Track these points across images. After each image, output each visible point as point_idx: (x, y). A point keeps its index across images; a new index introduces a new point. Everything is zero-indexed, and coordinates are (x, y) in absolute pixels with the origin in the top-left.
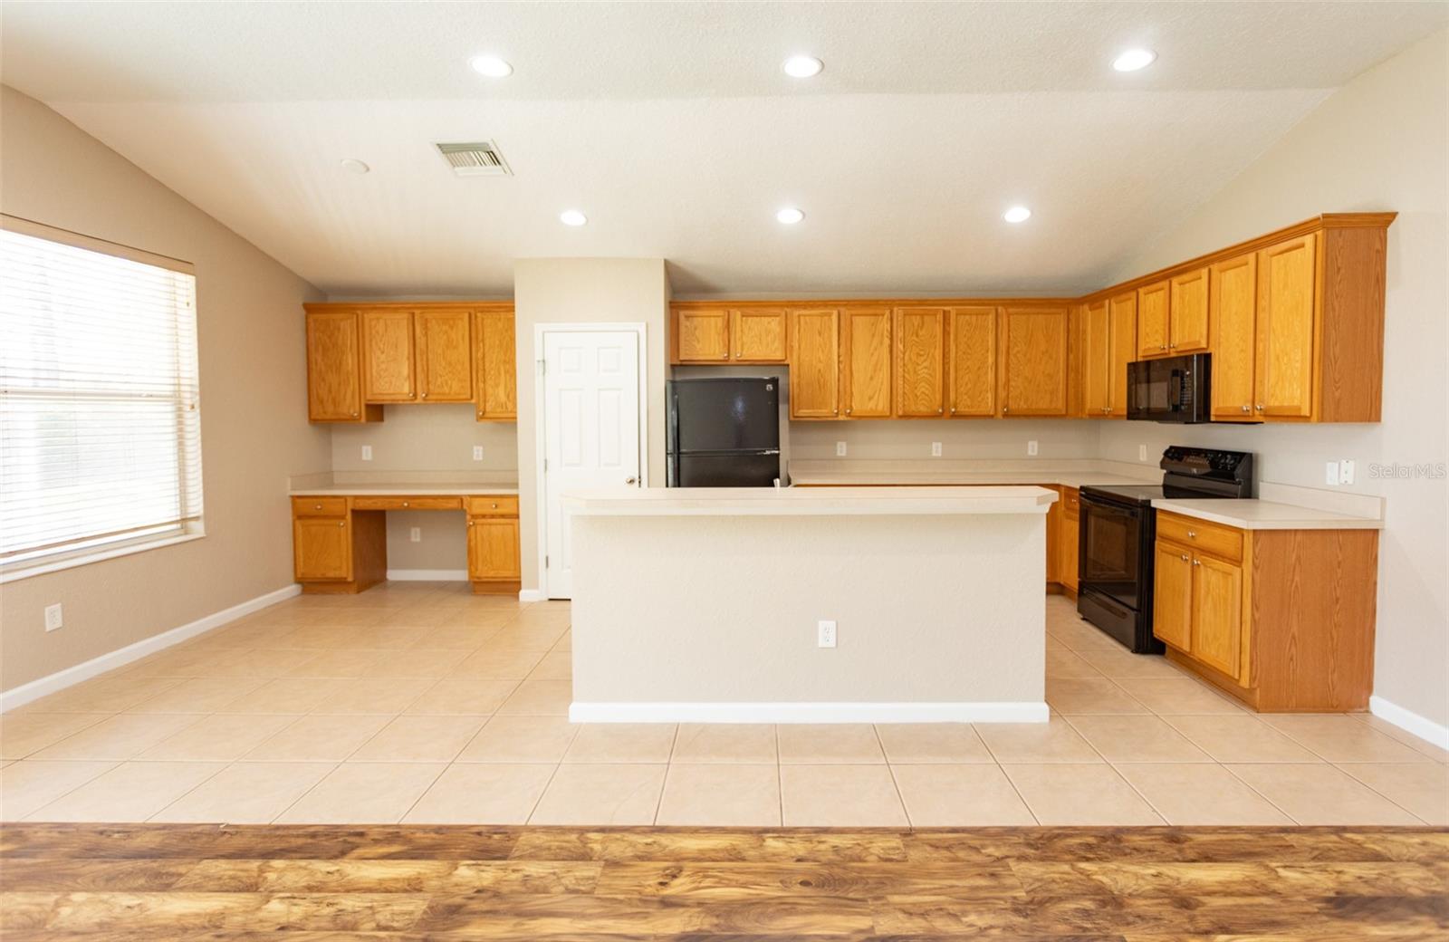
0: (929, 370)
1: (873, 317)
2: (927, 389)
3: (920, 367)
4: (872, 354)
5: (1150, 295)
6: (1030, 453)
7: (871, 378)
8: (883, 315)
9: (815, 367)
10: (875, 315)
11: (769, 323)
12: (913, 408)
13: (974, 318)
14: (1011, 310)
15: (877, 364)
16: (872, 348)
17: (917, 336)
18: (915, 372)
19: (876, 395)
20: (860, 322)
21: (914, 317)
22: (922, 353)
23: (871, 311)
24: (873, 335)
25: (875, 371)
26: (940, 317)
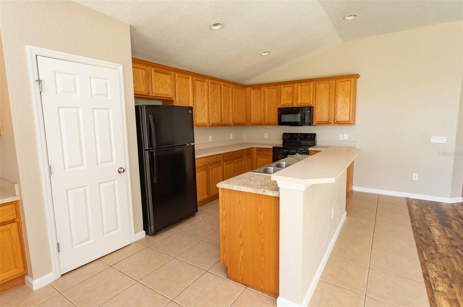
0: (217, 107)
1: (202, 82)
2: (217, 114)
3: (215, 106)
4: (202, 99)
5: (285, 88)
6: (231, 138)
7: (202, 109)
8: (205, 82)
9: (184, 103)
10: (202, 81)
11: (166, 78)
12: (213, 122)
13: (227, 87)
14: (235, 86)
15: (203, 103)
16: (202, 96)
17: (214, 93)
18: (214, 107)
19: (204, 116)
20: (198, 83)
21: (213, 84)
22: (215, 100)
23: (201, 79)
24: (202, 90)
25: (203, 106)
26: (219, 86)
